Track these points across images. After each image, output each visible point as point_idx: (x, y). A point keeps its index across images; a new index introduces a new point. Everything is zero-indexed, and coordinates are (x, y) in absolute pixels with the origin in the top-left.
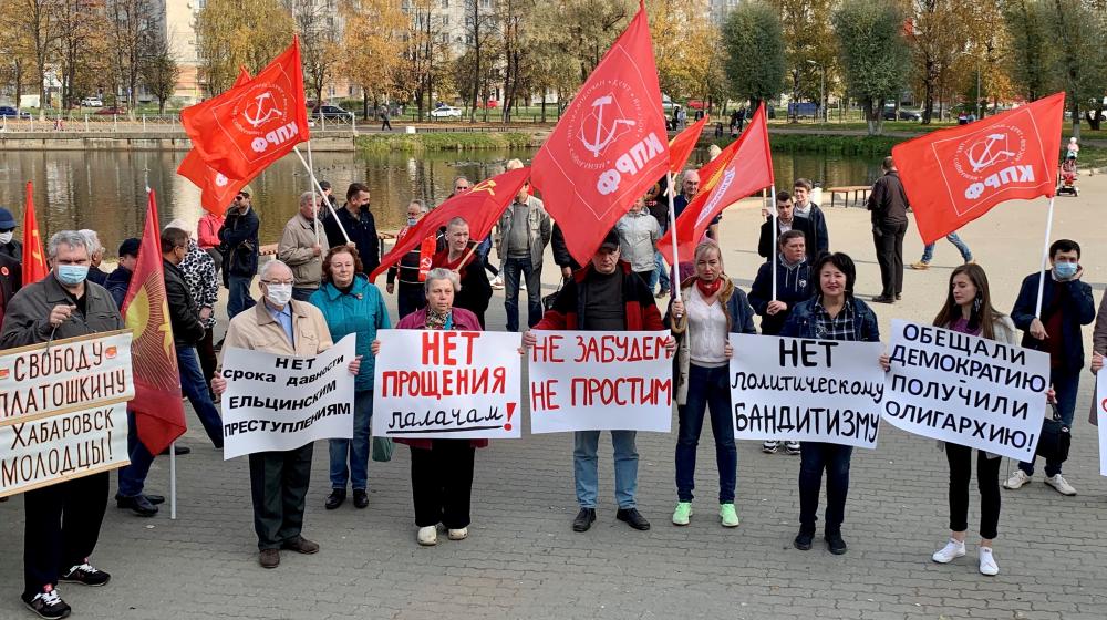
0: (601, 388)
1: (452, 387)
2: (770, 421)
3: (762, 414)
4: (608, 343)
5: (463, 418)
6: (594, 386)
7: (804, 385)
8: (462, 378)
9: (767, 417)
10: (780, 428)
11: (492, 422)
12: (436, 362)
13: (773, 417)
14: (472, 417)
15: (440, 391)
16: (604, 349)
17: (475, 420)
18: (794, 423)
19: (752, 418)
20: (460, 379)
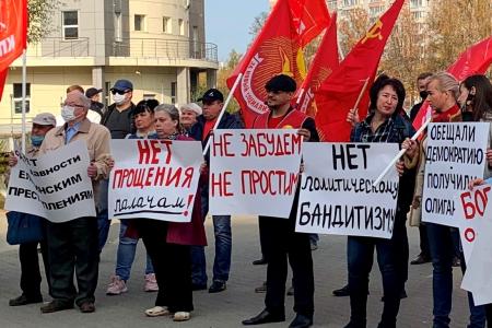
0: (260, 179)
1: (152, 180)
2: (327, 218)
3: (322, 212)
4: (263, 140)
5: (155, 203)
6: (256, 178)
7: (350, 186)
8: (160, 174)
9: (325, 215)
10: (334, 223)
11: (177, 209)
12: (147, 162)
13: (330, 214)
14: (162, 204)
15: (144, 183)
16: (259, 145)
17: (164, 206)
18: (343, 220)
19: (314, 215)
20: (158, 174)
